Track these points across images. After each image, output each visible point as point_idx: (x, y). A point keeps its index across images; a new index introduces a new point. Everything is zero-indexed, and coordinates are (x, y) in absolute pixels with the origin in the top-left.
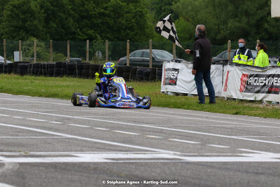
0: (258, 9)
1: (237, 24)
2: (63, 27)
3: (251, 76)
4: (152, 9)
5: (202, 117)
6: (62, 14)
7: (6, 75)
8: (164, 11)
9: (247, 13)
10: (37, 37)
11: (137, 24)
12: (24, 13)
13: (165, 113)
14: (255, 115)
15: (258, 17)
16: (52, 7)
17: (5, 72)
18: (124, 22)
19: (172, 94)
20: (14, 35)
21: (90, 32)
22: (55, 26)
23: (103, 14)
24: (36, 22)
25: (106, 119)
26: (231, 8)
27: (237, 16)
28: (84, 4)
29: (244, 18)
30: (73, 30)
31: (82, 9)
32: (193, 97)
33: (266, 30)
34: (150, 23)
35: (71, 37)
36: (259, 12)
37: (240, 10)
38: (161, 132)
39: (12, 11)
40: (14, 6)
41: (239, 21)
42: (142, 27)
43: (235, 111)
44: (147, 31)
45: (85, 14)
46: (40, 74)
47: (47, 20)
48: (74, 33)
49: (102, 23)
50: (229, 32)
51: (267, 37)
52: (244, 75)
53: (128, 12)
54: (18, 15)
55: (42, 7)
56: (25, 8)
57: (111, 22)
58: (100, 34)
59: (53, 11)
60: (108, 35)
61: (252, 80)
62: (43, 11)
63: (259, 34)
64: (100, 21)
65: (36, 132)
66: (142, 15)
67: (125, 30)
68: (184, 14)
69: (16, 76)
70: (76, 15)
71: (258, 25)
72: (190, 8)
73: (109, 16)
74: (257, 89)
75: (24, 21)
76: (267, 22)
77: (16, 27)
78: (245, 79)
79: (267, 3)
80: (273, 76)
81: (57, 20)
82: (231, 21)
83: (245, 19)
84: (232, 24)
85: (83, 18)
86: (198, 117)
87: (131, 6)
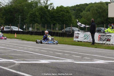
2: (46, 20)
4: (74, 15)
5: (84, 49)
6: (46, 16)
7: (26, 35)
8: (78, 15)
9: (103, 16)
10: (38, 23)
11: (69, 19)
12: (34, 16)
13: (73, 47)
14: (102, 48)
16: (43, 14)
17: (26, 34)
18: (65, 19)
19: (77, 41)
20: (31, 22)
21: (55, 22)
22: (44, 20)
23: (59, 16)
24: (38, 19)
25: (53, 49)
26: (98, 15)
27: (100, 17)
28: (53, 13)
30: (49, 21)
31: (52, 14)
32: (83, 42)
33: (109, 22)
34: (73, 19)
35: (48, 23)
37: (101, 15)
38: (70, 53)
39: (30, 15)
40: (31, 14)
42: (71, 20)
43: (95, 47)
44: (72, 21)
45: (53, 16)
46: (37, 35)
47: (41, 18)
48: (50, 22)
49: (58, 19)
50: (97, 22)
53: (66, 16)
54: (32, 16)
55: (40, 14)
56: (34, 14)
57: (61, 19)
58: (58, 22)
59: (43, 15)
60: (60, 23)
61: (102, 37)
62: (40, 15)
64: (57, 18)
65: (30, 53)
66: (71, 17)
67: (65, 21)
68: (84, 16)
69: (29, 35)
70: (50, 17)
71: (107, 20)
72: (86, 15)
73: (60, 17)
75: (34, 18)
77: (31, 20)
80: (108, 36)
81: (44, 18)
83: (102, 18)
84: (99, 20)
85: (52, 17)
86: (83, 48)
87: (67, 14)
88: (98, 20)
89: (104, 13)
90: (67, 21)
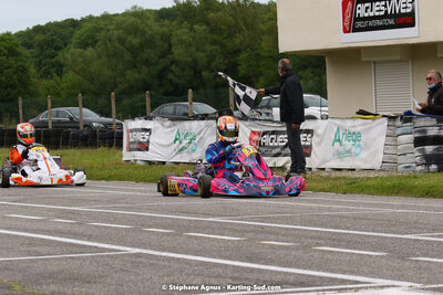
0: (160, 58)
1: (137, 76)
3: (265, 133)
9: (147, 63)
11: (19, 80)
15: (160, 67)
18: (4, 79)
26: (128, 57)
27: (135, 67)
29: (144, 67)
33: (171, 80)
34: (34, 80)
36: (161, 60)
37: (139, 59)
41: (139, 73)
42: (25, 84)
44: (31, 88)
50: (127, 85)
51: (171, 89)
52: (254, 132)
53: (8, 68)
61: (266, 140)
63: (162, 86)
66: (24, 70)
67: (6, 87)
71: (161, 76)
72: (80, 59)
74: (274, 152)
76: (171, 71)
78: (256, 138)
79: (170, 49)
82: (129, 72)
83: (145, 70)
84: (132, 75)
87: (12, 60)
88: (128, 77)
89: (149, 51)
90: (11, 86)
